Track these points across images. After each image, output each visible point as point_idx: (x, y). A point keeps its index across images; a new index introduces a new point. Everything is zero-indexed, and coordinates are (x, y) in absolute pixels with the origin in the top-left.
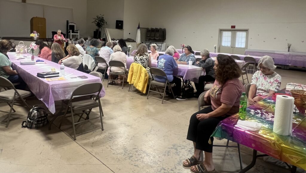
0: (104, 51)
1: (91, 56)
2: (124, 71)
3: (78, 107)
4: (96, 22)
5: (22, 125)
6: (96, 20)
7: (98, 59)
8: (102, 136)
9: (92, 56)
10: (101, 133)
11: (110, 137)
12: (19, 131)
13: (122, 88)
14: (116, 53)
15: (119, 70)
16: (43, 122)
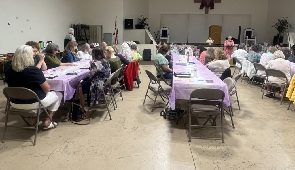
0: (265, 57)
1: (250, 63)
2: (285, 83)
3: (196, 110)
4: (276, 26)
5: (161, 113)
6: (277, 24)
7: (257, 65)
8: (218, 149)
9: (252, 63)
10: (219, 144)
11: (225, 153)
12: (157, 118)
13: (280, 103)
14: (276, 59)
15: (278, 81)
16: (174, 115)
